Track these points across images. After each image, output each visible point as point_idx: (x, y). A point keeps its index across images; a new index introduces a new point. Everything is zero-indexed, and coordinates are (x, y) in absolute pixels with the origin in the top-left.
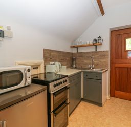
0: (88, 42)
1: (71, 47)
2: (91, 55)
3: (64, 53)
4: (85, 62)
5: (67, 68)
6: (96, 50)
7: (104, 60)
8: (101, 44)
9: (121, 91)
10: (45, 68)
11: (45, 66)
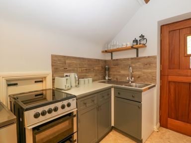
0: (125, 44)
1: (103, 52)
2: (129, 62)
3: (89, 60)
4: (123, 72)
5: (93, 81)
6: (137, 56)
7: (150, 71)
8: (144, 46)
9: (177, 120)
10: (53, 82)
11: (54, 79)
